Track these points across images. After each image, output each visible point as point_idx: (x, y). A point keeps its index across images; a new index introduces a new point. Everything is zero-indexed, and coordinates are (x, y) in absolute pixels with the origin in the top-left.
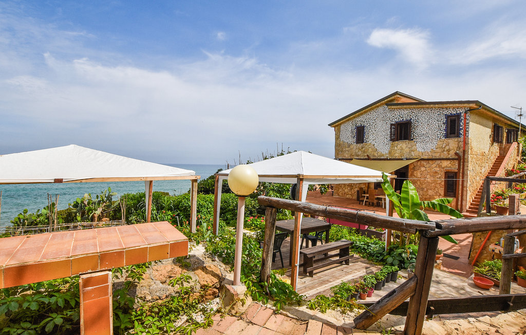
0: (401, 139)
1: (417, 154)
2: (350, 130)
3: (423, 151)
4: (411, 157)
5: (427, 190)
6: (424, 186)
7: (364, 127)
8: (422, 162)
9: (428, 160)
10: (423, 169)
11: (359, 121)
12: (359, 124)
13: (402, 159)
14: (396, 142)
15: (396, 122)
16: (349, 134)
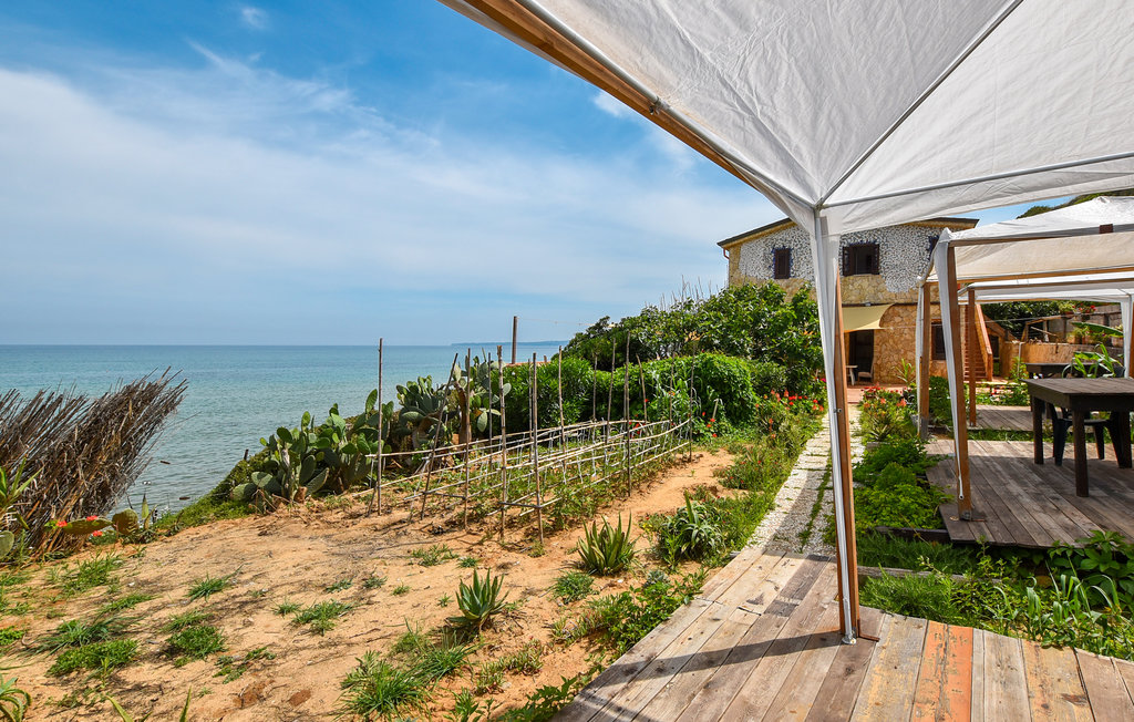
0: (860, 272)
1: (887, 296)
2: (762, 254)
3: (896, 291)
4: (878, 302)
5: (905, 353)
6: (900, 346)
7: (789, 250)
8: (897, 309)
9: (906, 305)
10: (897, 319)
11: (780, 240)
12: (779, 245)
13: (864, 305)
14: (851, 277)
15: (851, 245)
16: (760, 262)
